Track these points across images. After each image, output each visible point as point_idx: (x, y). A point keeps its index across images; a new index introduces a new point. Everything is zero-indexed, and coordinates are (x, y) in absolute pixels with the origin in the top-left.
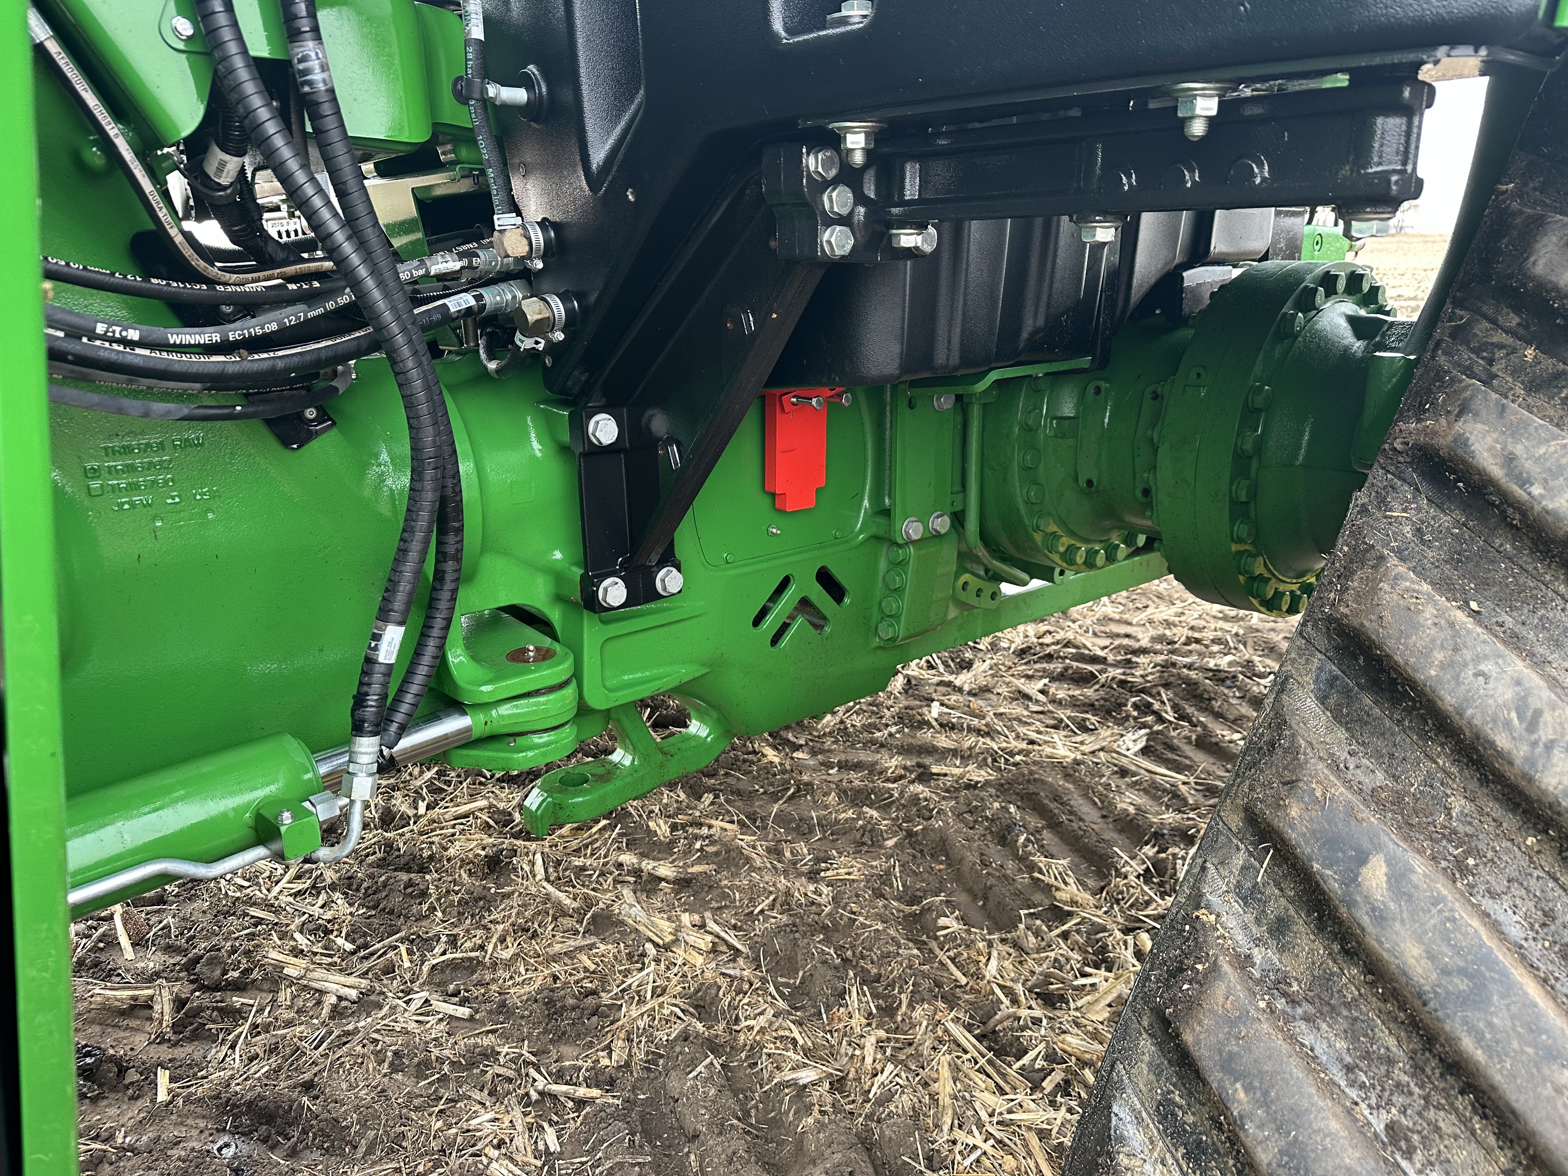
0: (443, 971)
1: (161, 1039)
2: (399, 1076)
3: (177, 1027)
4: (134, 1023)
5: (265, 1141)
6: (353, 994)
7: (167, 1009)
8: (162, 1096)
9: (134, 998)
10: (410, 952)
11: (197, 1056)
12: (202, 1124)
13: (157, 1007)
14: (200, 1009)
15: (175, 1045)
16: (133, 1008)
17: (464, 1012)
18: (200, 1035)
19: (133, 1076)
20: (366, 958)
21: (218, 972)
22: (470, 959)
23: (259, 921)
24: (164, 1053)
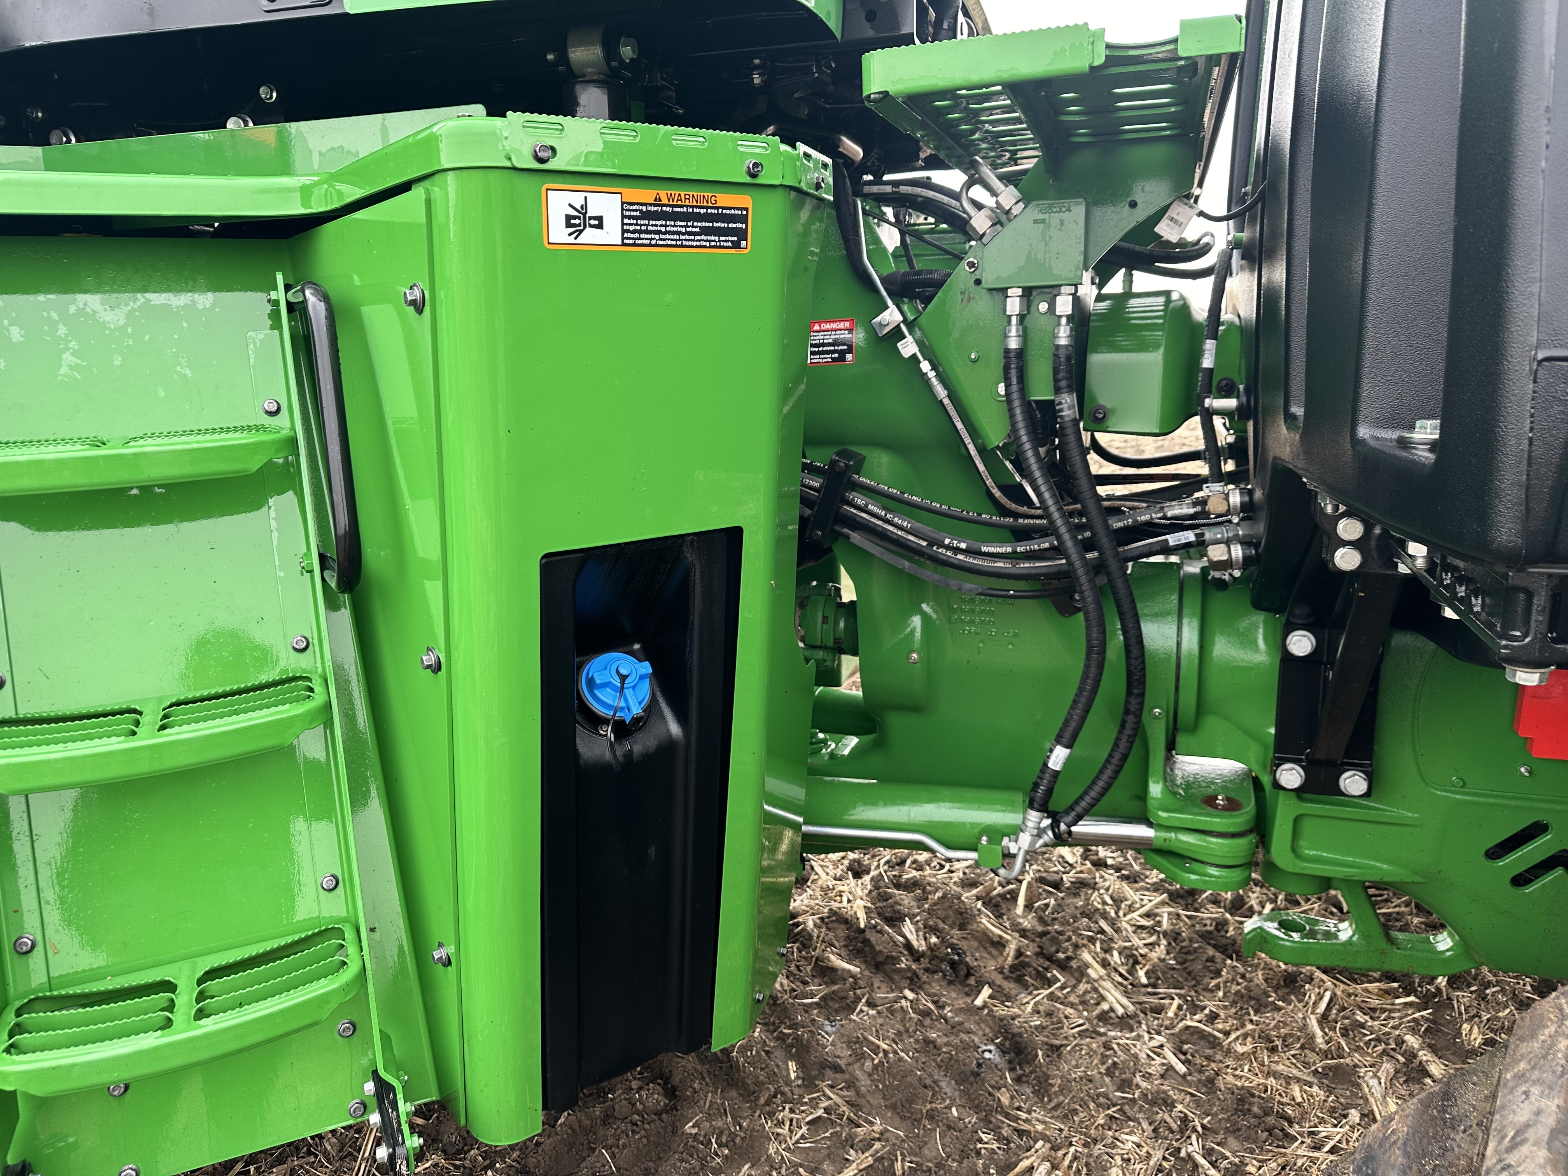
0: (1192, 1034)
1: (1000, 971)
2: (1107, 1080)
3: (1013, 968)
4: (995, 952)
5: (1010, 1062)
6: (1120, 1011)
7: (1012, 953)
8: (979, 1002)
9: (1001, 937)
10: (1180, 1008)
11: (1013, 992)
12: (987, 1031)
13: (1007, 949)
14: (1028, 965)
15: (1006, 978)
16: (999, 942)
17: (1181, 1068)
18: (1020, 980)
19: (972, 981)
20: (1149, 994)
21: (1053, 949)
22: (1214, 1036)
23: (1102, 931)
24: (999, 979)
